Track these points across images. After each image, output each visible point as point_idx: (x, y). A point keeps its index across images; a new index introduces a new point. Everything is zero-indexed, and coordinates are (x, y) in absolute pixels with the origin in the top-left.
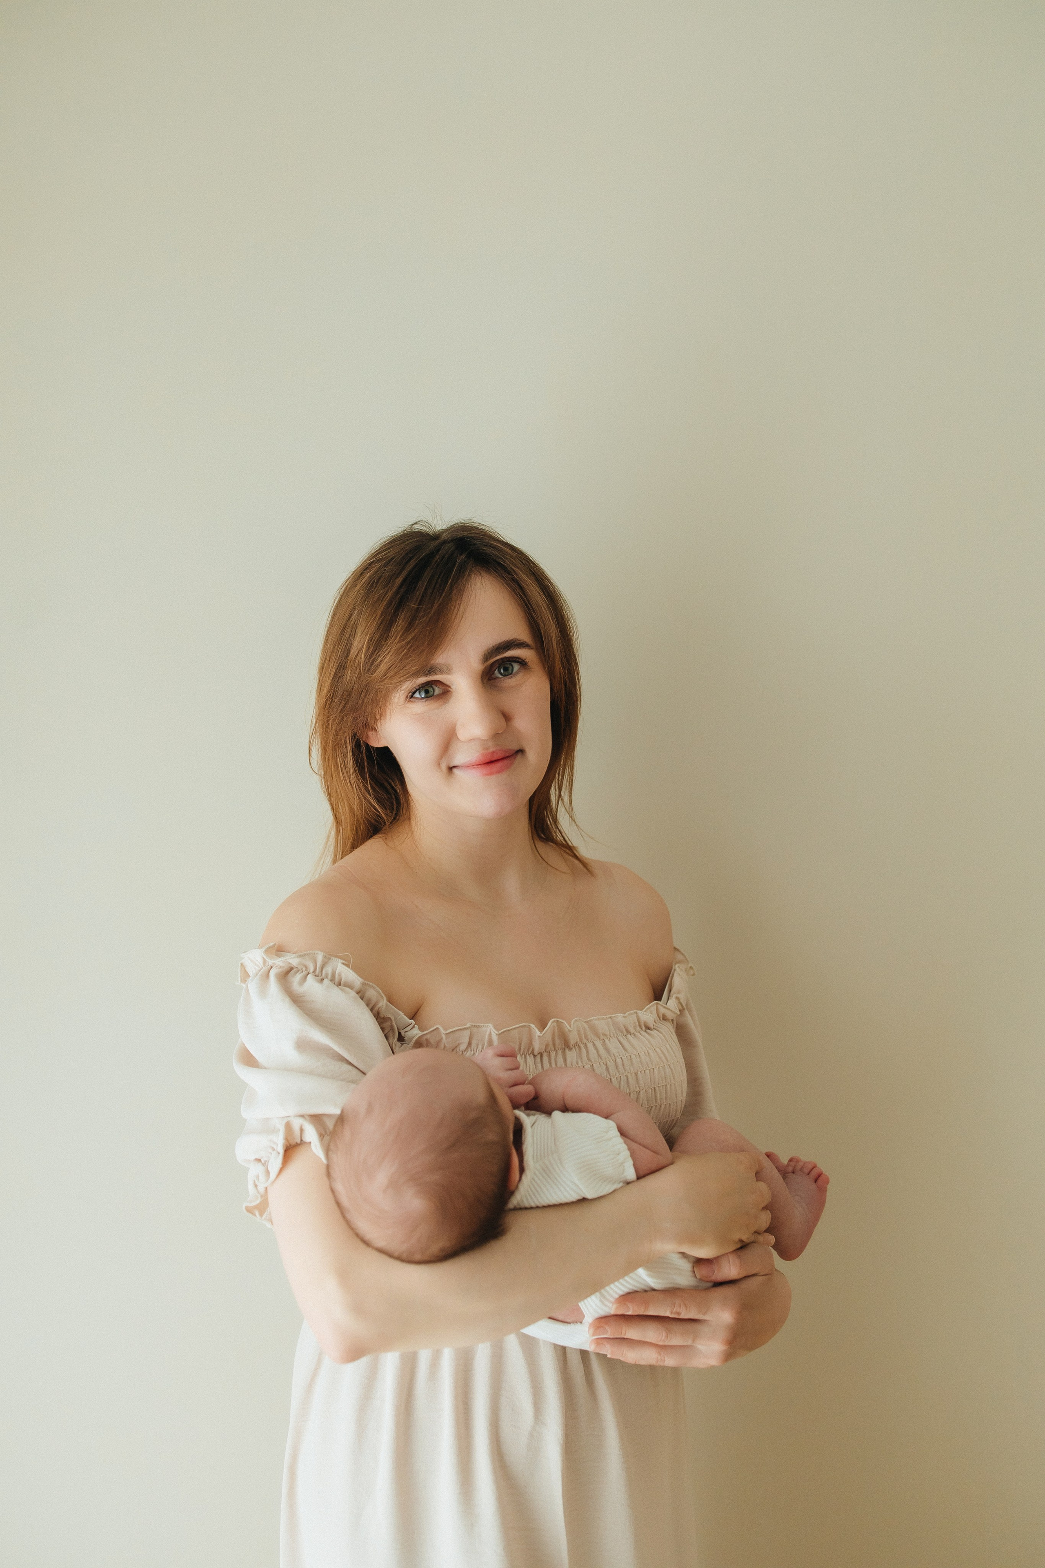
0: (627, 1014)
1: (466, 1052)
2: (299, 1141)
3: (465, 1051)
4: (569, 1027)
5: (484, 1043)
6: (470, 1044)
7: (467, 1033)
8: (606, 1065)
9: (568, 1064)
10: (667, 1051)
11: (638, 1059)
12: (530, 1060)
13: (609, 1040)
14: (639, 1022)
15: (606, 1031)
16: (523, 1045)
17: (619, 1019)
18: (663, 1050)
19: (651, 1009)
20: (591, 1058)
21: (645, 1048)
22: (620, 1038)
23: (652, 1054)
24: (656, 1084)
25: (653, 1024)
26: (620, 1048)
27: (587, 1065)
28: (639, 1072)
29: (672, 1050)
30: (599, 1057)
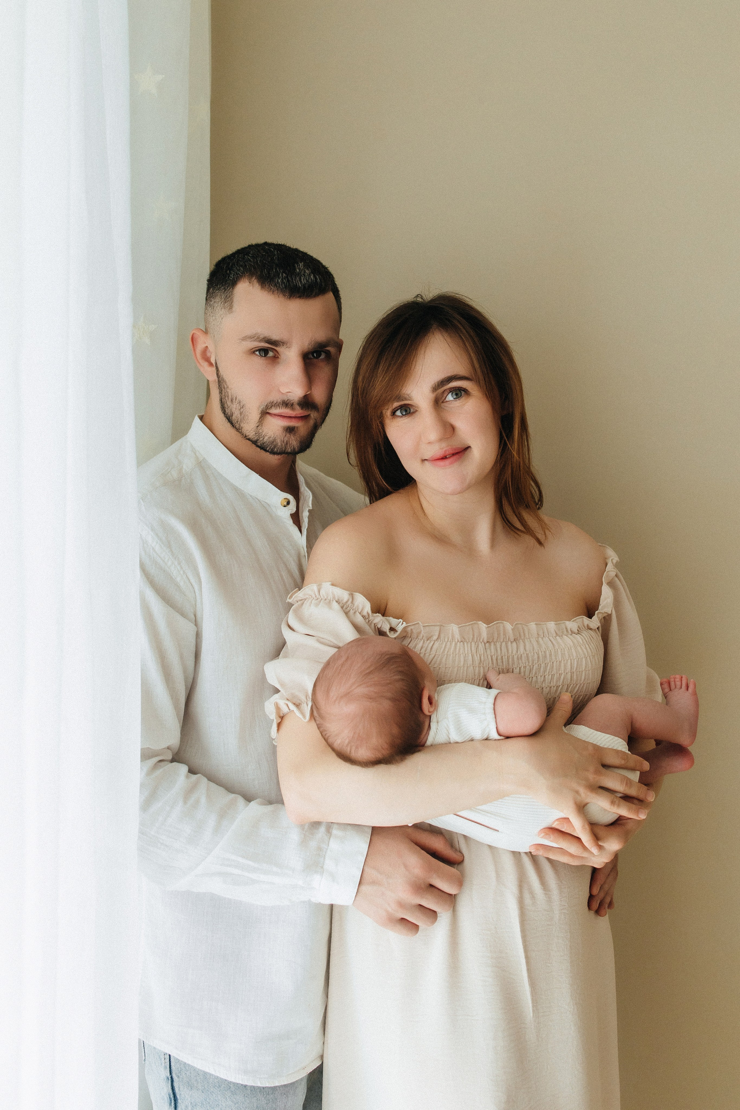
0: (558, 623)
3: (436, 640)
4: (512, 627)
5: (449, 636)
6: (439, 636)
7: (438, 628)
8: (538, 654)
9: (510, 652)
10: (586, 648)
11: (563, 652)
12: (481, 646)
13: (542, 638)
14: (566, 628)
15: (541, 633)
16: (475, 637)
17: (551, 625)
18: (583, 648)
19: (577, 621)
20: (527, 648)
21: (569, 646)
22: (551, 638)
23: (573, 650)
24: (575, 670)
25: (578, 630)
26: (550, 644)
27: (524, 653)
28: (563, 661)
29: (590, 648)
30: (533, 649)
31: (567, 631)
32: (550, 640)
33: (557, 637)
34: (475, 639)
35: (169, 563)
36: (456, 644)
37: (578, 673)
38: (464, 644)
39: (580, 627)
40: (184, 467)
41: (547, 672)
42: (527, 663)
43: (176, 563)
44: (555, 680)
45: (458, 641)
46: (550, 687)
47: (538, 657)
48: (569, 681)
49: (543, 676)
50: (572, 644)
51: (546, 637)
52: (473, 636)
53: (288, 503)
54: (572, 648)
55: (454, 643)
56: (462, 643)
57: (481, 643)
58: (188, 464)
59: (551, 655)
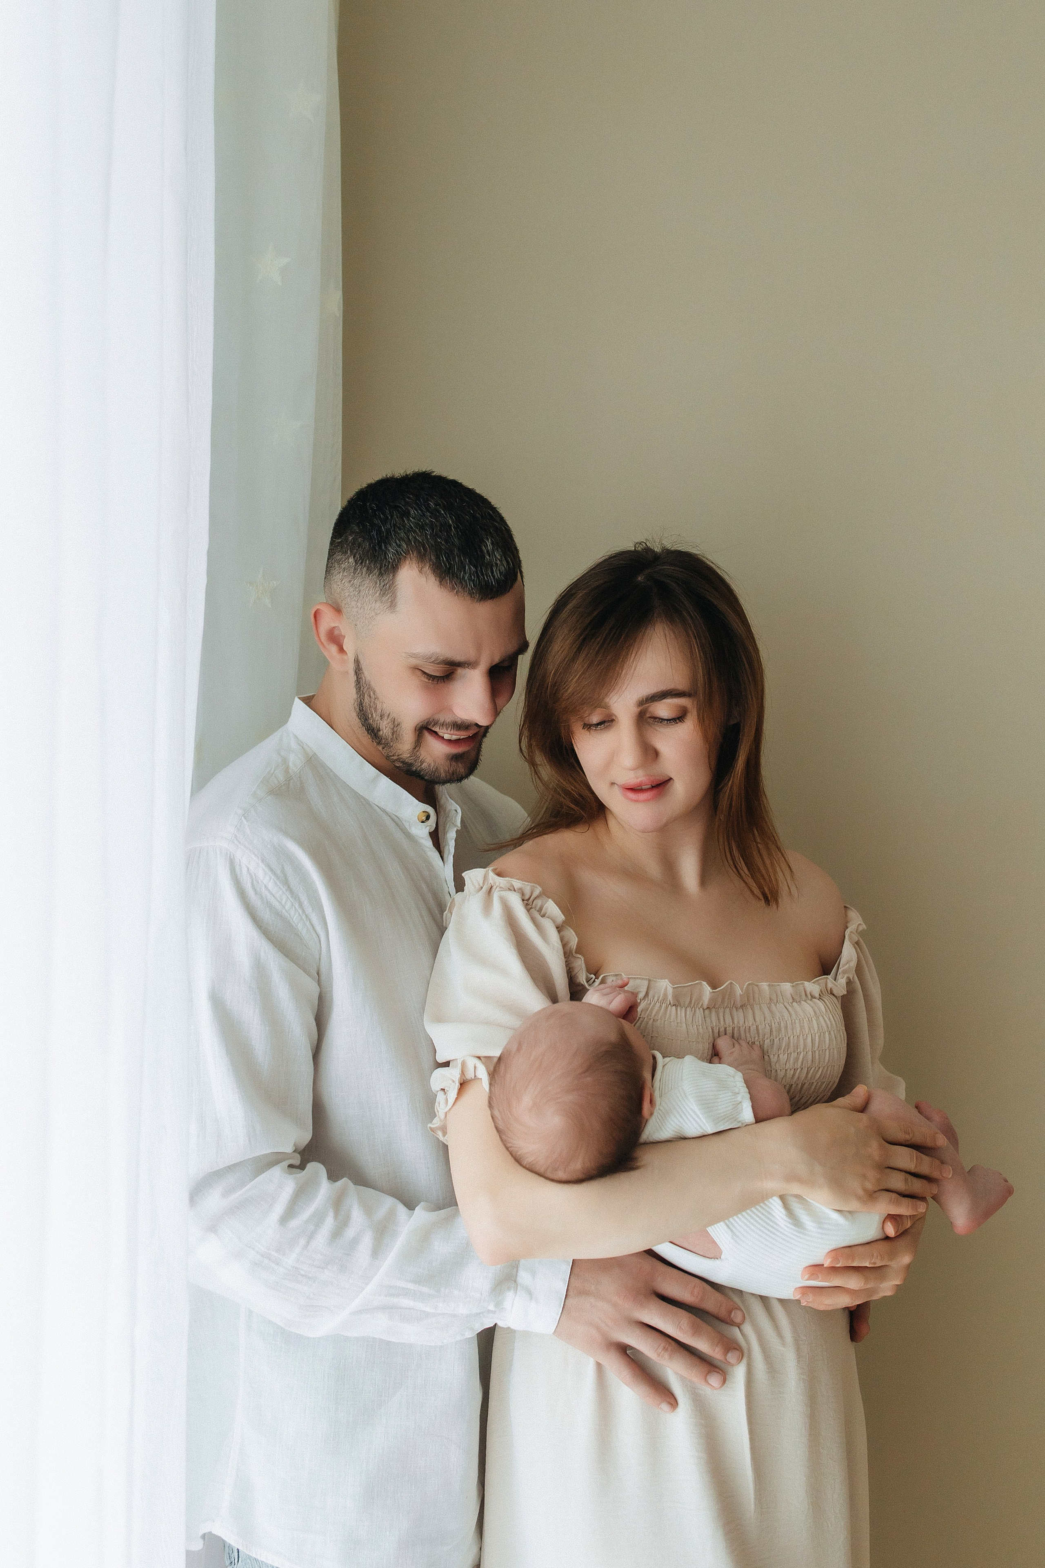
0: (794, 984)
1: (643, 1001)
2: (473, 1077)
3: (643, 999)
4: (740, 991)
5: (660, 995)
6: (647, 994)
7: (646, 983)
8: (771, 1026)
9: (736, 1022)
10: (830, 1019)
11: (802, 1024)
12: (699, 1013)
13: (776, 1005)
14: (805, 992)
15: (774, 997)
16: (693, 1001)
17: (787, 987)
18: (826, 1018)
19: (819, 981)
20: (757, 1018)
21: (809, 1016)
22: (786, 1004)
23: (814, 1022)
24: (816, 1049)
25: (819, 995)
26: (786, 1014)
27: (753, 1024)
28: (801, 1035)
29: (834, 1020)
30: (765, 1018)
31: (806, 995)
32: (786, 1008)
33: (794, 1004)
34: (692, 1004)
35: (288, 906)
36: (667, 1007)
37: (821, 1051)
38: (676, 1009)
39: (823, 990)
40: (291, 765)
41: (782, 1050)
42: (757, 1038)
43: (297, 906)
44: (791, 1062)
45: (670, 1004)
46: (786, 1070)
47: (771, 1031)
48: (810, 1062)
49: (777, 1055)
50: (812, 1013)
51: (780, 1004)
52: (691, 999)
53: (428, 818)
54: (813, 1019)
55: (664, 1006)
56: (674, 1007)
57: (699, 1009)
58: (295, 762)
59: (786, 1027)
